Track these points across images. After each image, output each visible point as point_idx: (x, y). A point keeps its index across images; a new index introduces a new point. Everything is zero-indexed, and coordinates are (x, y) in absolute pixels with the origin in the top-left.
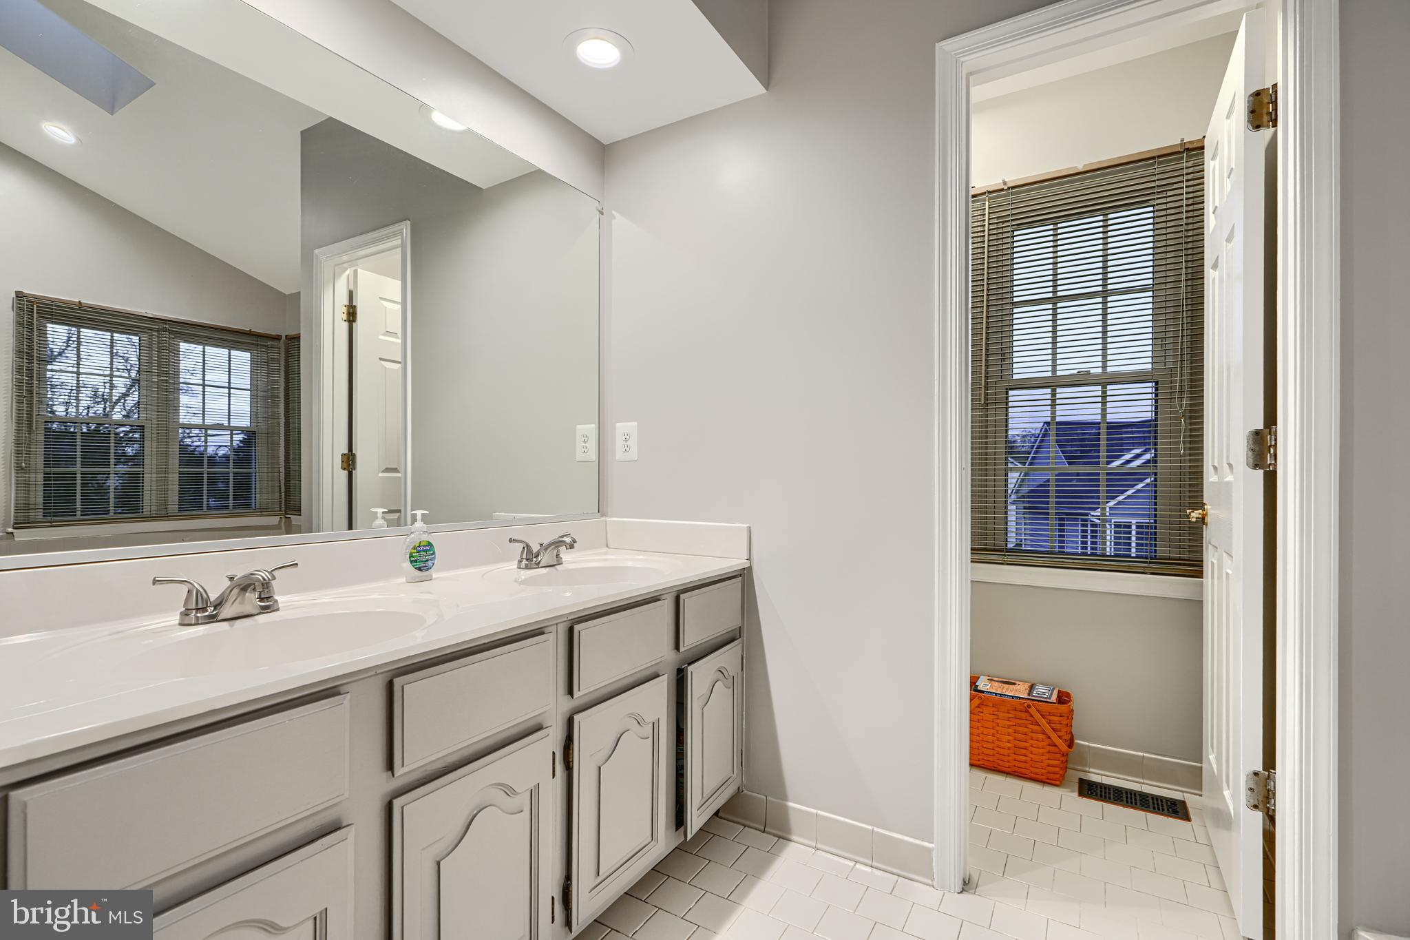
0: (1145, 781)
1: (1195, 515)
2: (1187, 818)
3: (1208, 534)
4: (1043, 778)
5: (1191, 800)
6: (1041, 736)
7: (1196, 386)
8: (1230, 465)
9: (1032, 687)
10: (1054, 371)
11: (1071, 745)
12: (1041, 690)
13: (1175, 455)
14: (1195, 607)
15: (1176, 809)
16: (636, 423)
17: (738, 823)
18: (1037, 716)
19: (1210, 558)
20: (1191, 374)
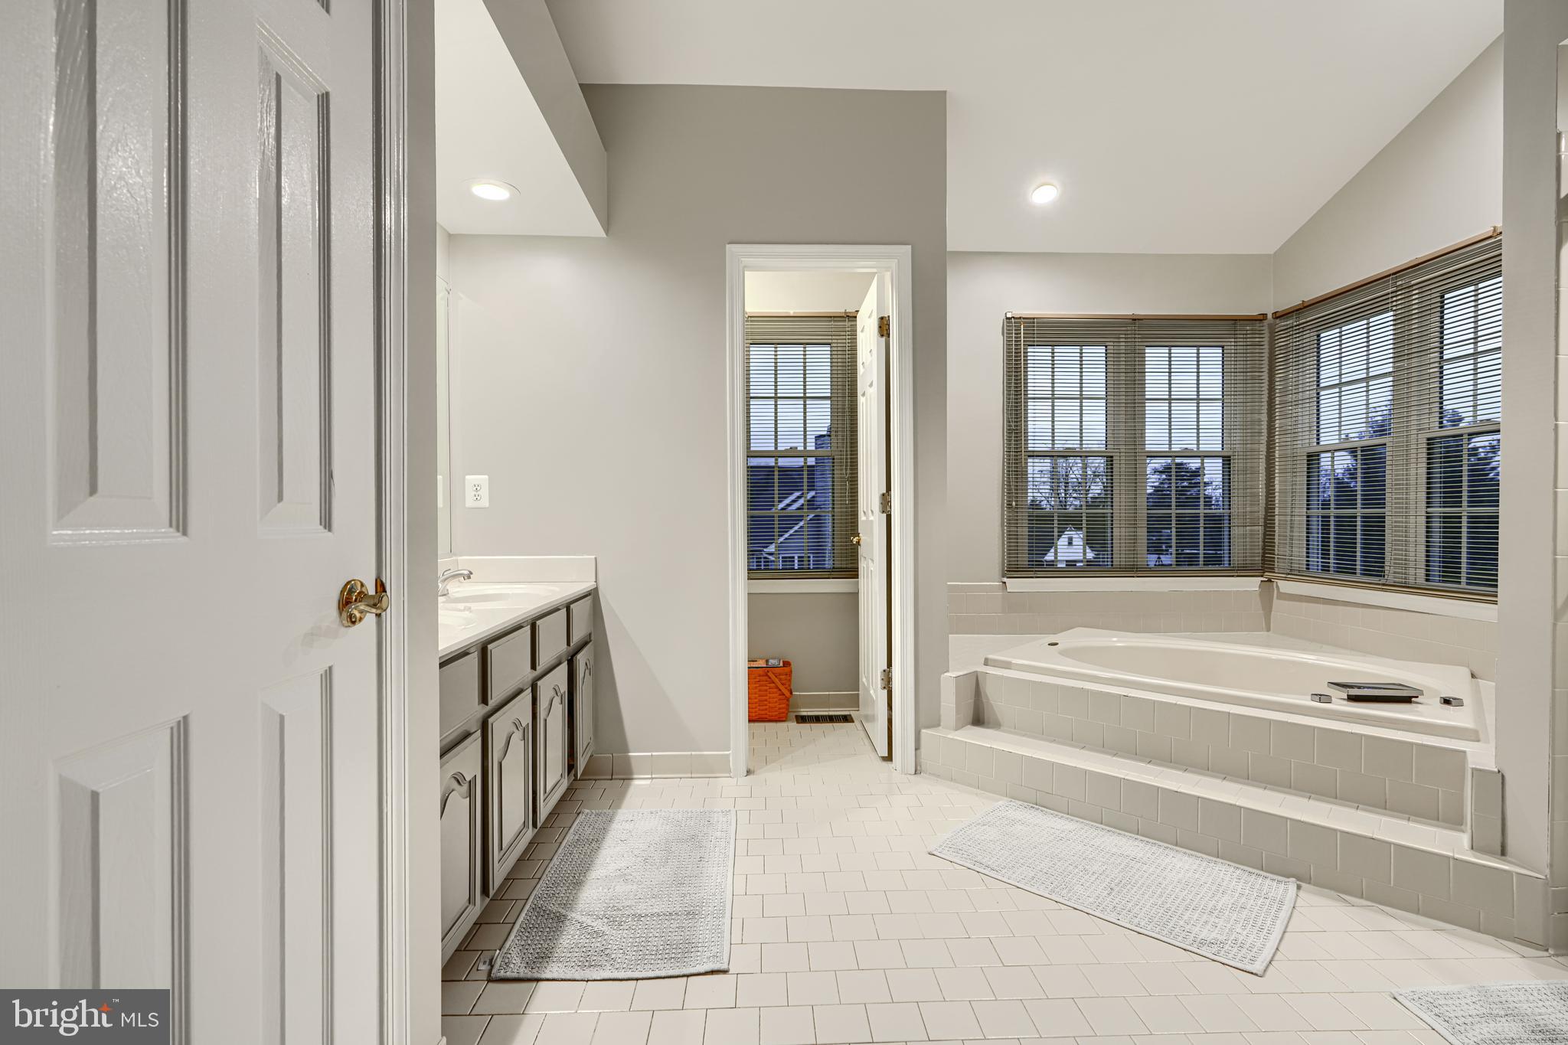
0: (831, 709)
1: (855, 540)
2: (853, 722)
3: (862, 551)
4: (776, 718)
5: (854, 714)
6: (775, 690)
7: (853, 462)
8: (872, 511)
9: (767, 661)
10: (776, 448)
11: (791, 693)
12: (772, 662)
13: (843, 504)
14: (854, 596)
15: (847, 719)
16: (487, 477)
17: (591, 780)
18: (773, 677)
19: (862, 565)
20: (851, 451)
